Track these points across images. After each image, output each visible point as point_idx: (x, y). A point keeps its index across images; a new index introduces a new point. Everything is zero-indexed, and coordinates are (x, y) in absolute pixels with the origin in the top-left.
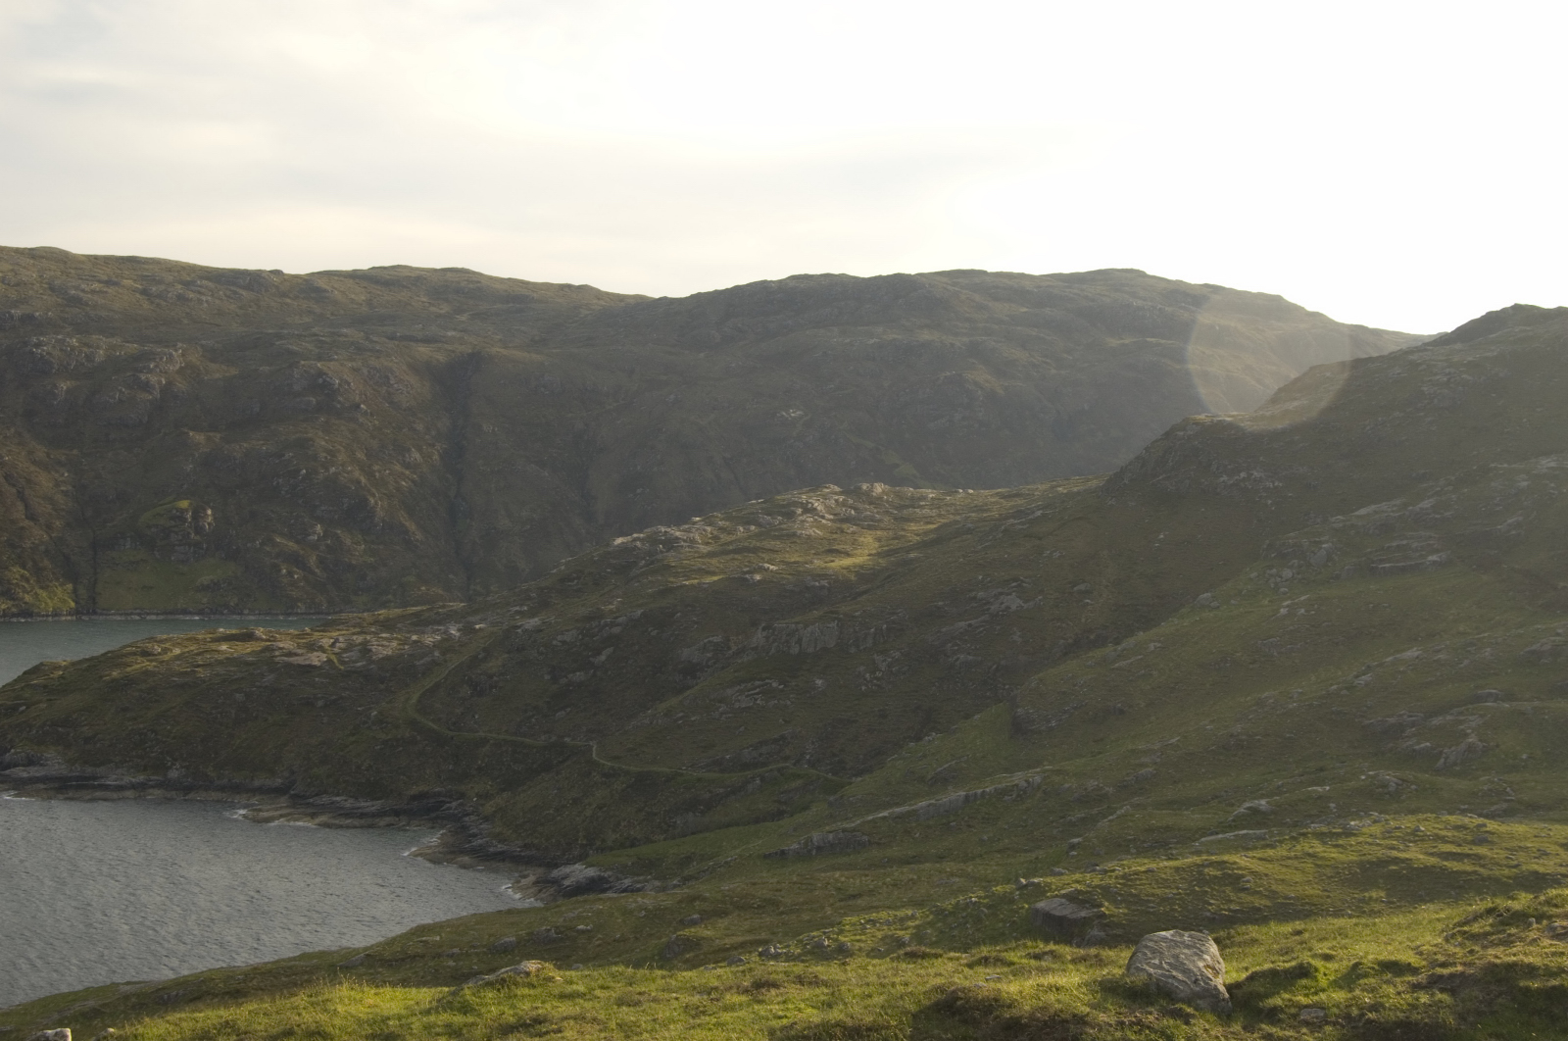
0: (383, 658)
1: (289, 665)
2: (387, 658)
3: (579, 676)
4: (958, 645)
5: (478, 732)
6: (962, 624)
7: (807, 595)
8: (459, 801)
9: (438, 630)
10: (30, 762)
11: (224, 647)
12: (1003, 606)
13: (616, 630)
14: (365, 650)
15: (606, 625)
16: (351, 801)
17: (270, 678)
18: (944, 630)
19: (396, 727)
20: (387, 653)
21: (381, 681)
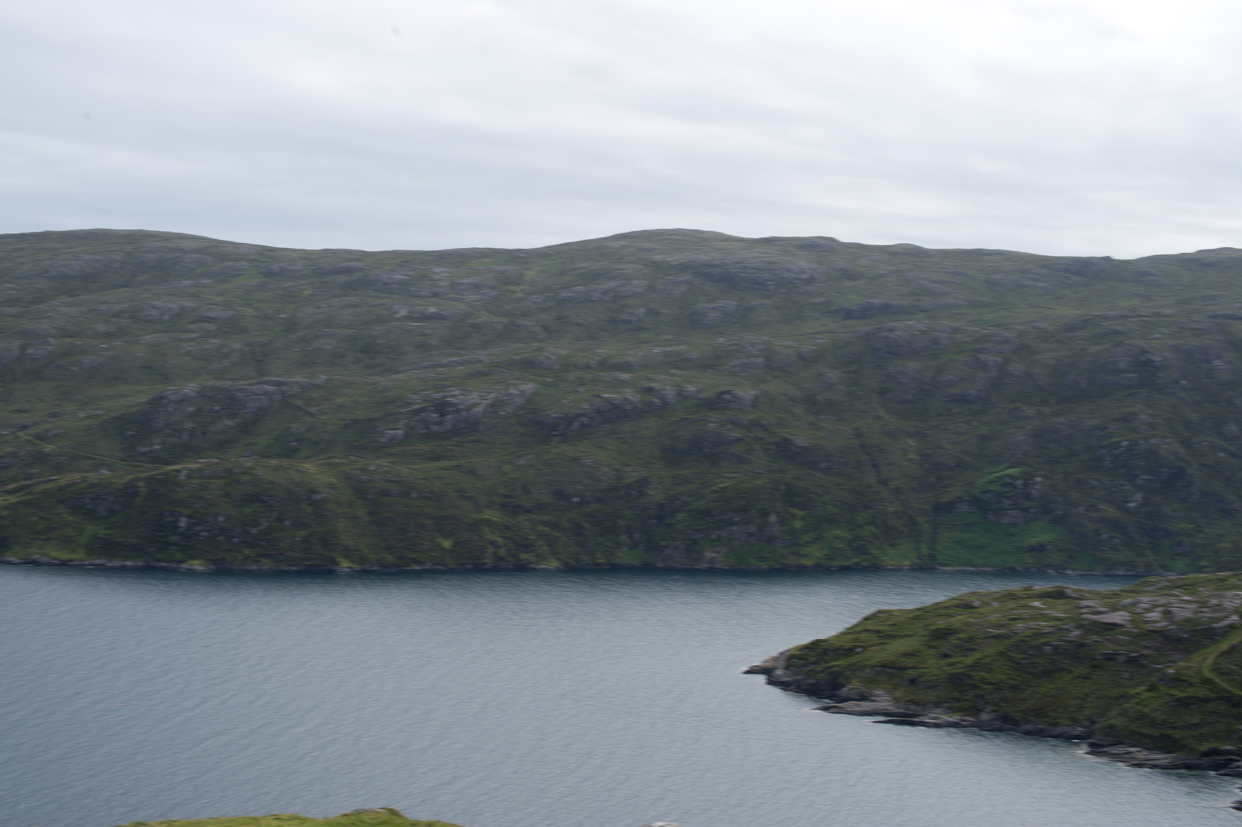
0: (1184, 620)
1: (1096, 623)
2: (1188, 620)
10: (863, 698)
11: (1036, 604)
14: (1167, 614)
16: (1145, 752)
17: (1077, 633)
19: (1191, 685)
20: (1187, 614)
21: (1180, 640)
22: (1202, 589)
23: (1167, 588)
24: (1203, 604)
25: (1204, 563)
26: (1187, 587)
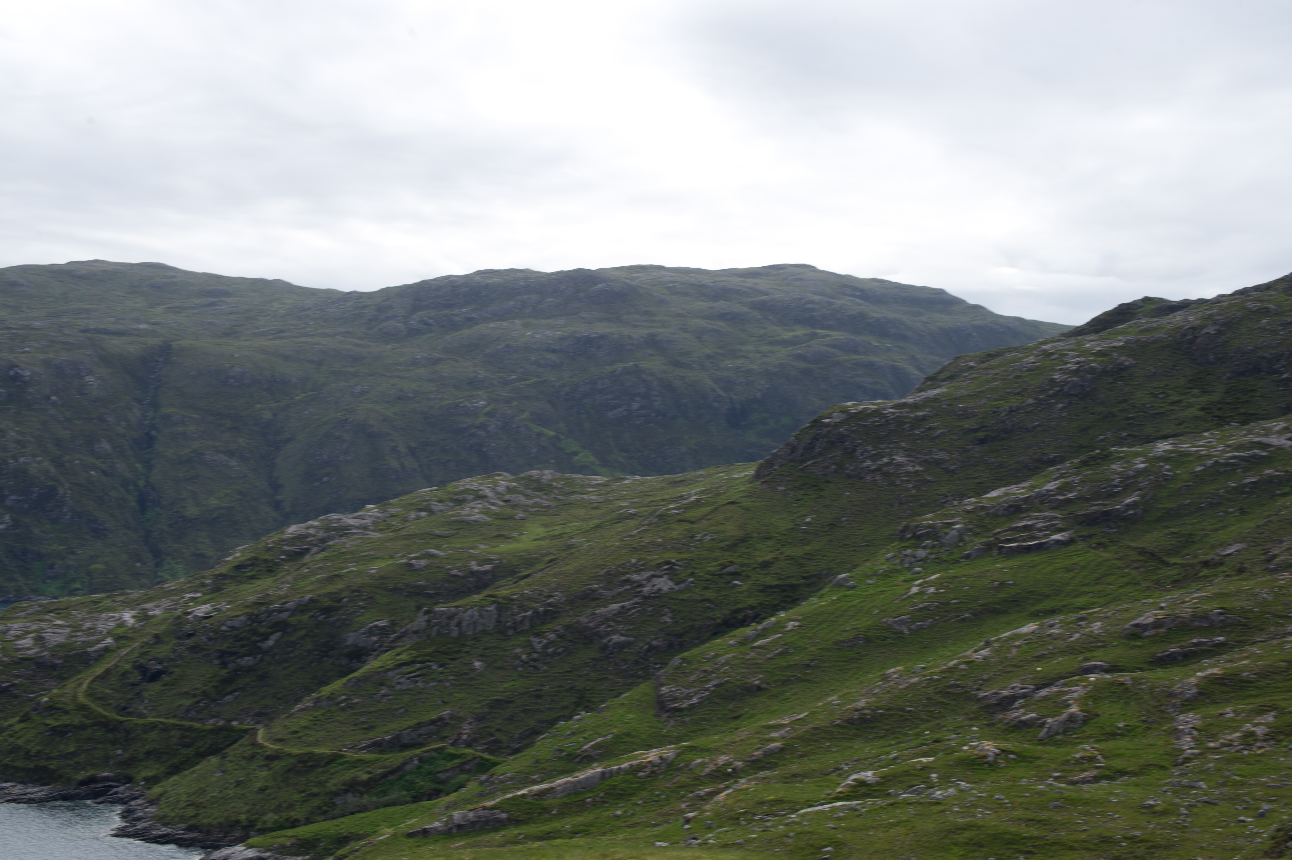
0: (57, 646)
2: (61, 646)
3: (247, 661)
4: (610, 626)
5: (146, 717)
6: (616, 606)
7: (471, 580)
8: (128, 785)
9: (113, 617)
12: (655, 588)
13: (284, 616)
14: (40, 640)
15: (274, 611)
16: (20, 787)
18: (598, 612)
19: (67, 713)
20: (60, 639)
21: (54, 667)
22: (74, 613)
23: (38, 613)
24: (77, 628)
25: (77, 585)
26: (58, 611)
